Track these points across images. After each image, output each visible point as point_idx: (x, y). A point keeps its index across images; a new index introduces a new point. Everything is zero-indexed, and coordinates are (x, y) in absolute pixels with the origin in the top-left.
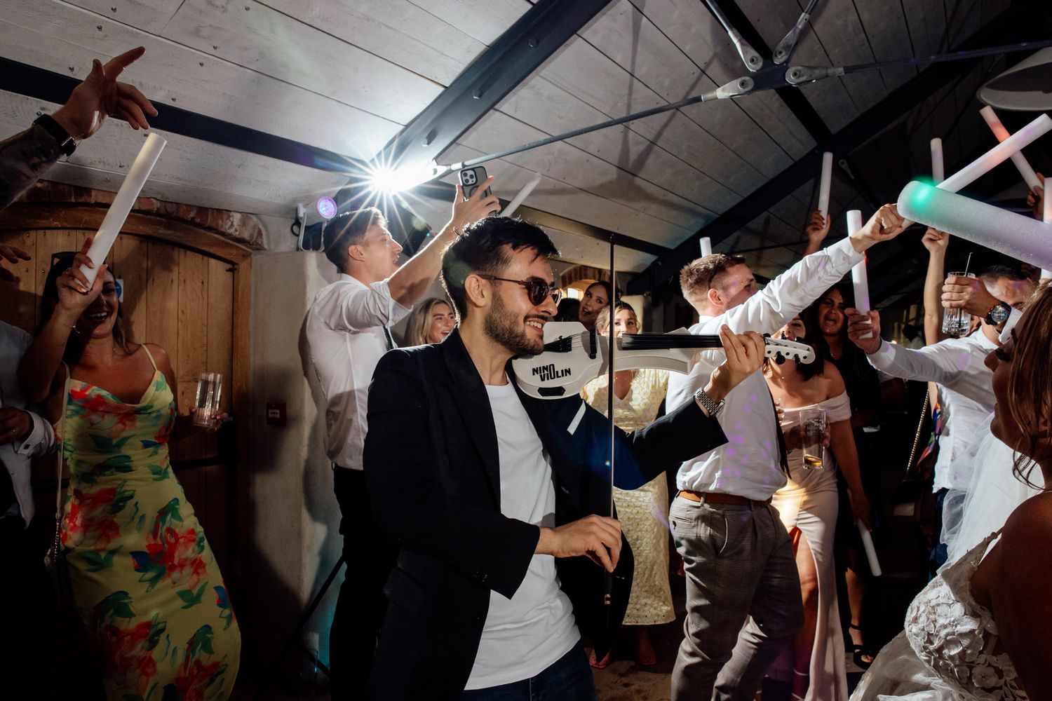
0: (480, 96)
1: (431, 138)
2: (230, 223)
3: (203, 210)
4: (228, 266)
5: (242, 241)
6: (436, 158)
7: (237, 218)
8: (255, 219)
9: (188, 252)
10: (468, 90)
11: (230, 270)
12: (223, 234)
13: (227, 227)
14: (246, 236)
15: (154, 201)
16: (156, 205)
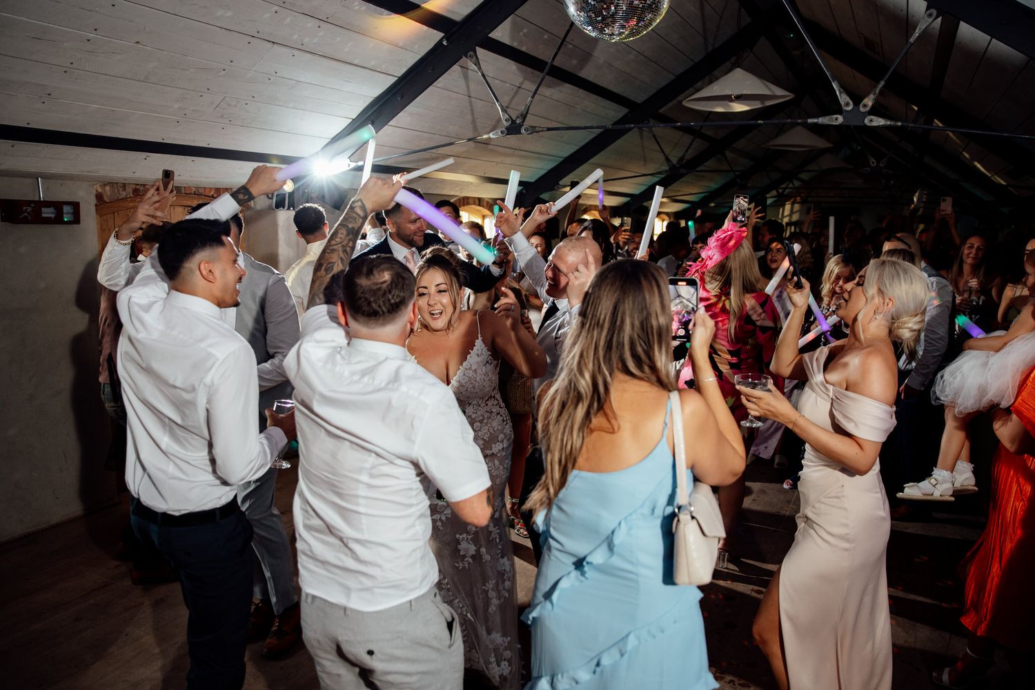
15: (192, 188)
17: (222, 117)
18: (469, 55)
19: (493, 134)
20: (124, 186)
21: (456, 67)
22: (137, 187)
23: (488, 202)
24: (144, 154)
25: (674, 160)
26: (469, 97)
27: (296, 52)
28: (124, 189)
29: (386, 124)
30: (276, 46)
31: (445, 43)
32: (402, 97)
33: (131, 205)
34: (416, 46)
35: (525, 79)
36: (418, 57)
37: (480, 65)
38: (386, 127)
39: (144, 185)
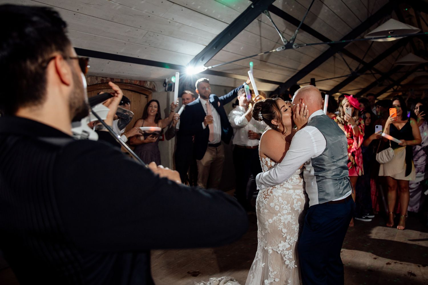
0: (216, 48)
1: (203, 59)
2: (147, 85)
3: (140, 81)
4: (145, 96)
5: (150, 89)
6: (204, 65)
7: (149, 83)
8: (153, 83)
9: (136, 93)
10: (213, 47)
11: (146, 97)
12: (145, 88)
13: (146, 85)
14: (151, 88)
15: (128, 80)
16: (129, 81)
17: (146, 42)
18: (265, 11)
19: (278, 49)
20: (97, 78)
21: (256, 20)
22: (103, 78)
23: (263, 93)
24: (108, 61)
25: (354, 69)
26: (260, 36)
27: (184, 8)
28: (97, 79)
29: (221, 49)
30: (174, 4)
31: (253, 7)
32: (231, 34)
33: (99, 87)
34: (239, 8)
35: (287, 28)
36: (239, 14)
37: (270, 16)
38: (221, 51)
39: (106, 78)
